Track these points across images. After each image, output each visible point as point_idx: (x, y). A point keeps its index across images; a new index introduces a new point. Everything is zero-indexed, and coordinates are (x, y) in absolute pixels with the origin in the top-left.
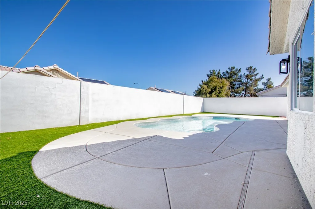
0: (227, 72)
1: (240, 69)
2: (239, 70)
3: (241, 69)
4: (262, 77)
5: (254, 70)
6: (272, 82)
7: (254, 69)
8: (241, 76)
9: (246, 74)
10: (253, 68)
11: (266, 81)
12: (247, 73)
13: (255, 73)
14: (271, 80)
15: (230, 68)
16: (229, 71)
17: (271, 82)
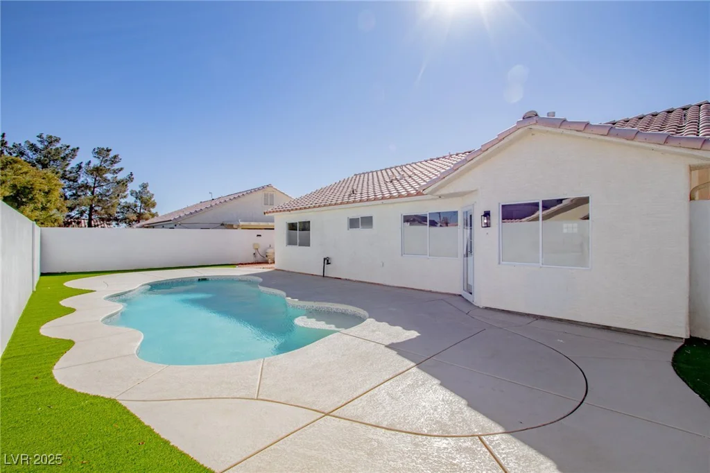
0: (33, 147)
1: (76, 147)
2: (74, 150)
3: (78, 148)
4: (130, 178)
5: (115, 160)
6: (151, 192)
7: (115, 157)
8: (80, 167)
9: (92, 165)
10: (112, 154)
11: (138, 189)
12: (96, 162)
13: (116, 166)
14: (148, 189)
15: (45, 136)
16: (40, 146)
17: (148, 192)
